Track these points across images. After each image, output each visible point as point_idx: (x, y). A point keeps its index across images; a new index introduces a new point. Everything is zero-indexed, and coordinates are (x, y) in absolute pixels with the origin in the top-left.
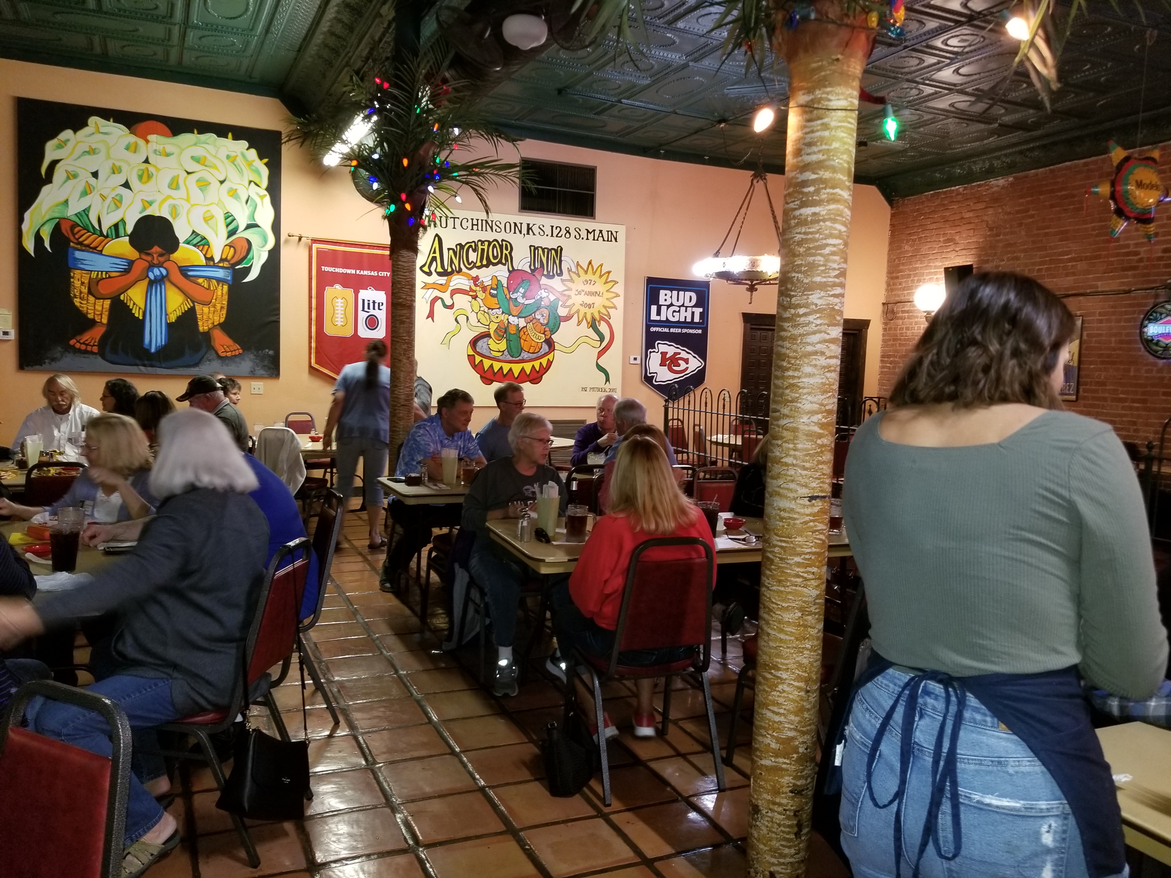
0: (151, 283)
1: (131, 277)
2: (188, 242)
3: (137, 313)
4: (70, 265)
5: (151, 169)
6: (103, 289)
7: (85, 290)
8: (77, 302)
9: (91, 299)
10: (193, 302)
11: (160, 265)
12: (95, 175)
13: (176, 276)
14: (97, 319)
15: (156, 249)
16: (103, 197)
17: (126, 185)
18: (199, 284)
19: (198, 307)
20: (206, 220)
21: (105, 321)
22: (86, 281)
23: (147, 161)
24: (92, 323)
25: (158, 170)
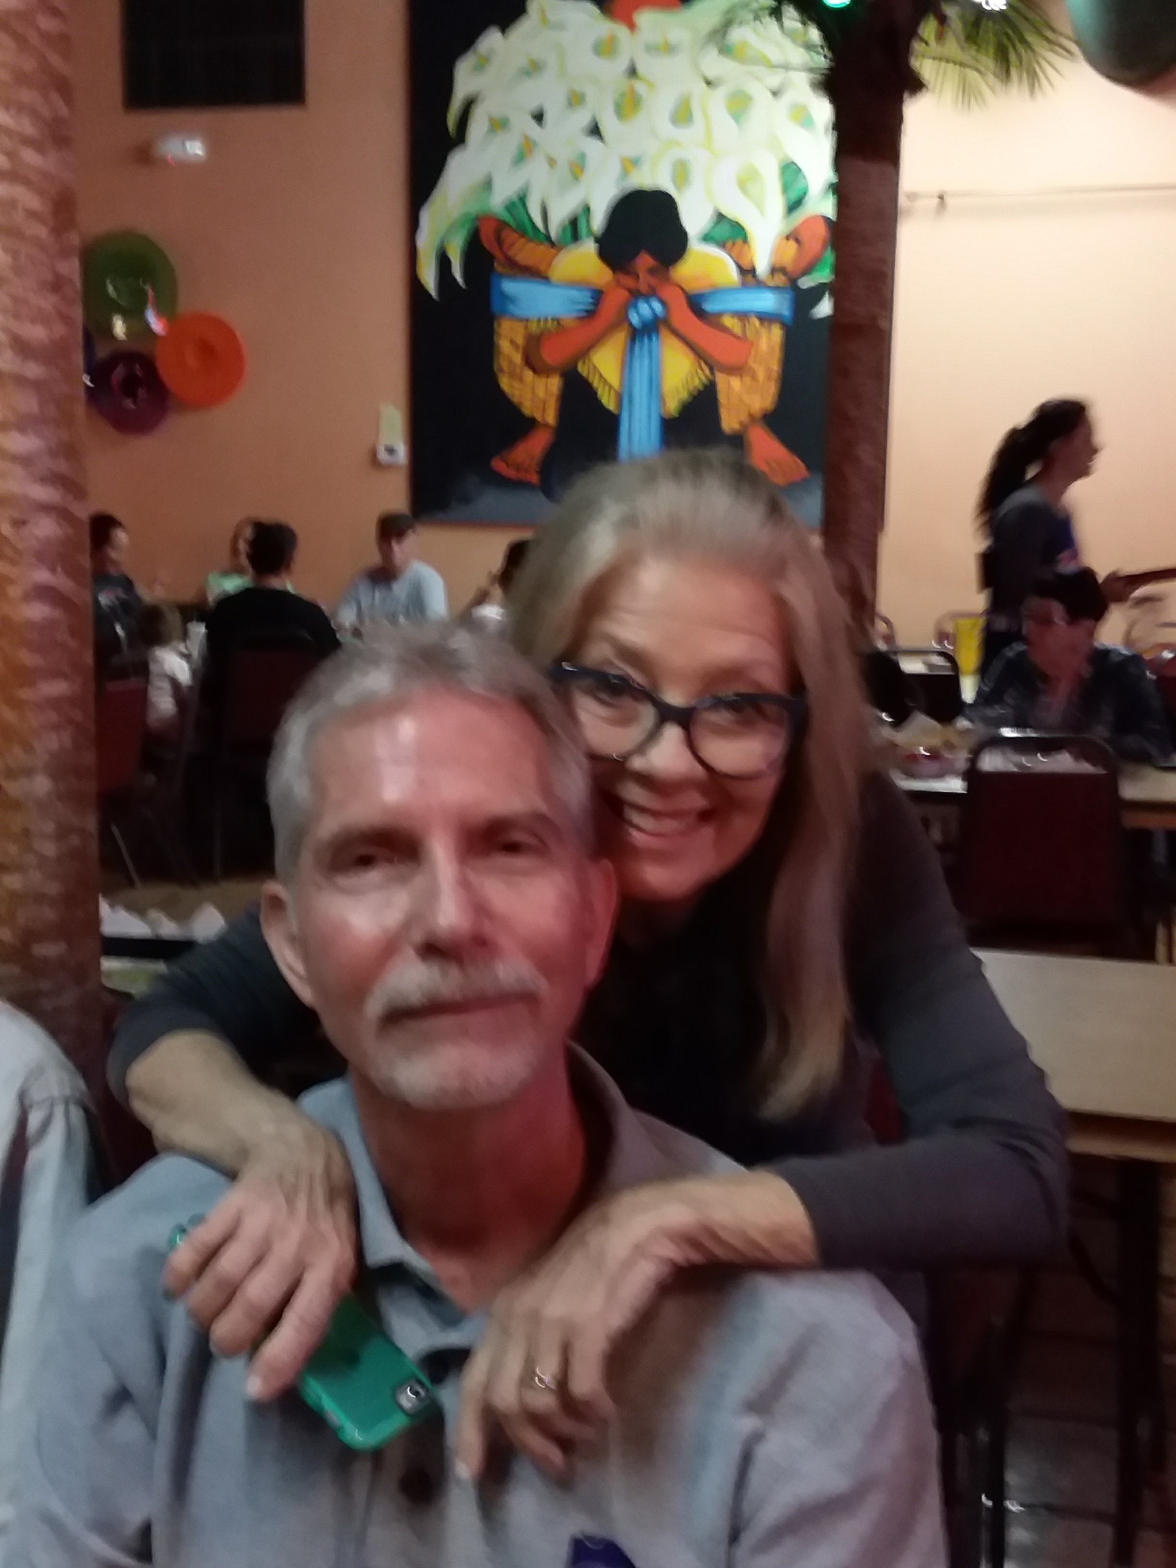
0: (636, 334)
1: (599, 324)
2: (707, 238)
3: (608, 401)
4: (495, 307)
5: (640, 87)
6: (551, 355)
7: (518, 358)
8: (505, 383)
9: (529, 374)
10: (711, 369)
11: (651, 293)
12: (539, 117)
13: (683, 316)
14: (538, 416)
15: (645, 261)
16: (552, 162)
17: (595, 131)
18: (725, 330)
19: (721, 380)
20: (743, 185)
21: (551, 417)
22: (520, 340)
23: (633, 72)
24: (529, 425)
25: (651, 85)
